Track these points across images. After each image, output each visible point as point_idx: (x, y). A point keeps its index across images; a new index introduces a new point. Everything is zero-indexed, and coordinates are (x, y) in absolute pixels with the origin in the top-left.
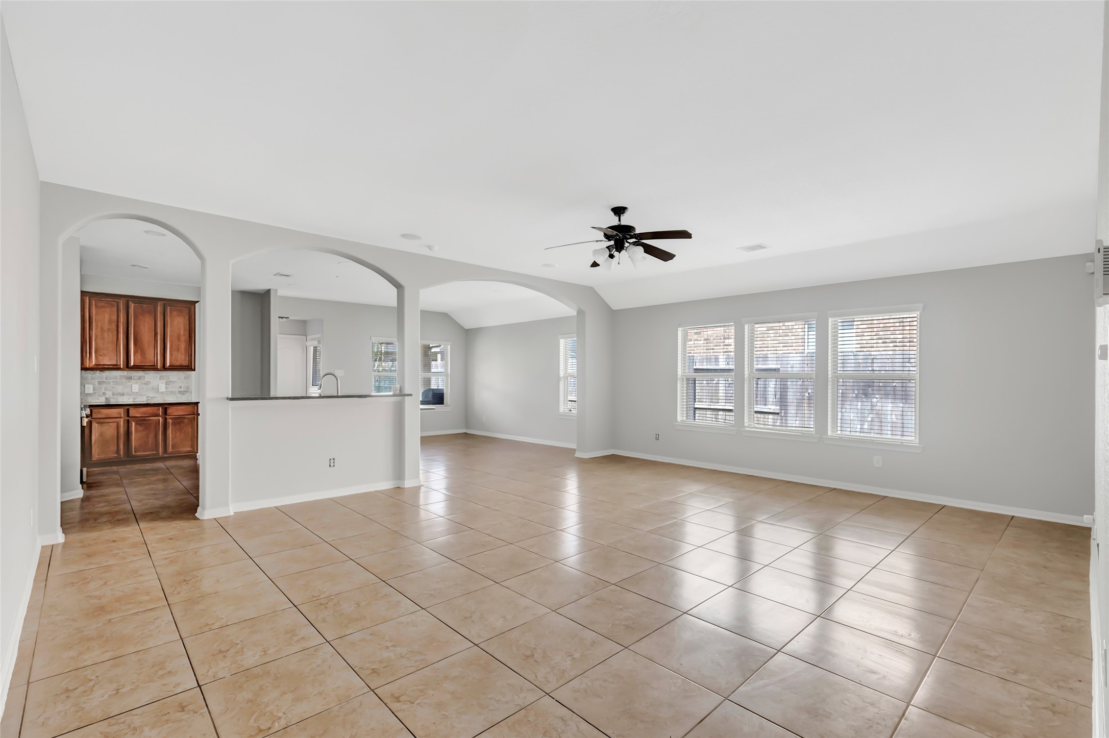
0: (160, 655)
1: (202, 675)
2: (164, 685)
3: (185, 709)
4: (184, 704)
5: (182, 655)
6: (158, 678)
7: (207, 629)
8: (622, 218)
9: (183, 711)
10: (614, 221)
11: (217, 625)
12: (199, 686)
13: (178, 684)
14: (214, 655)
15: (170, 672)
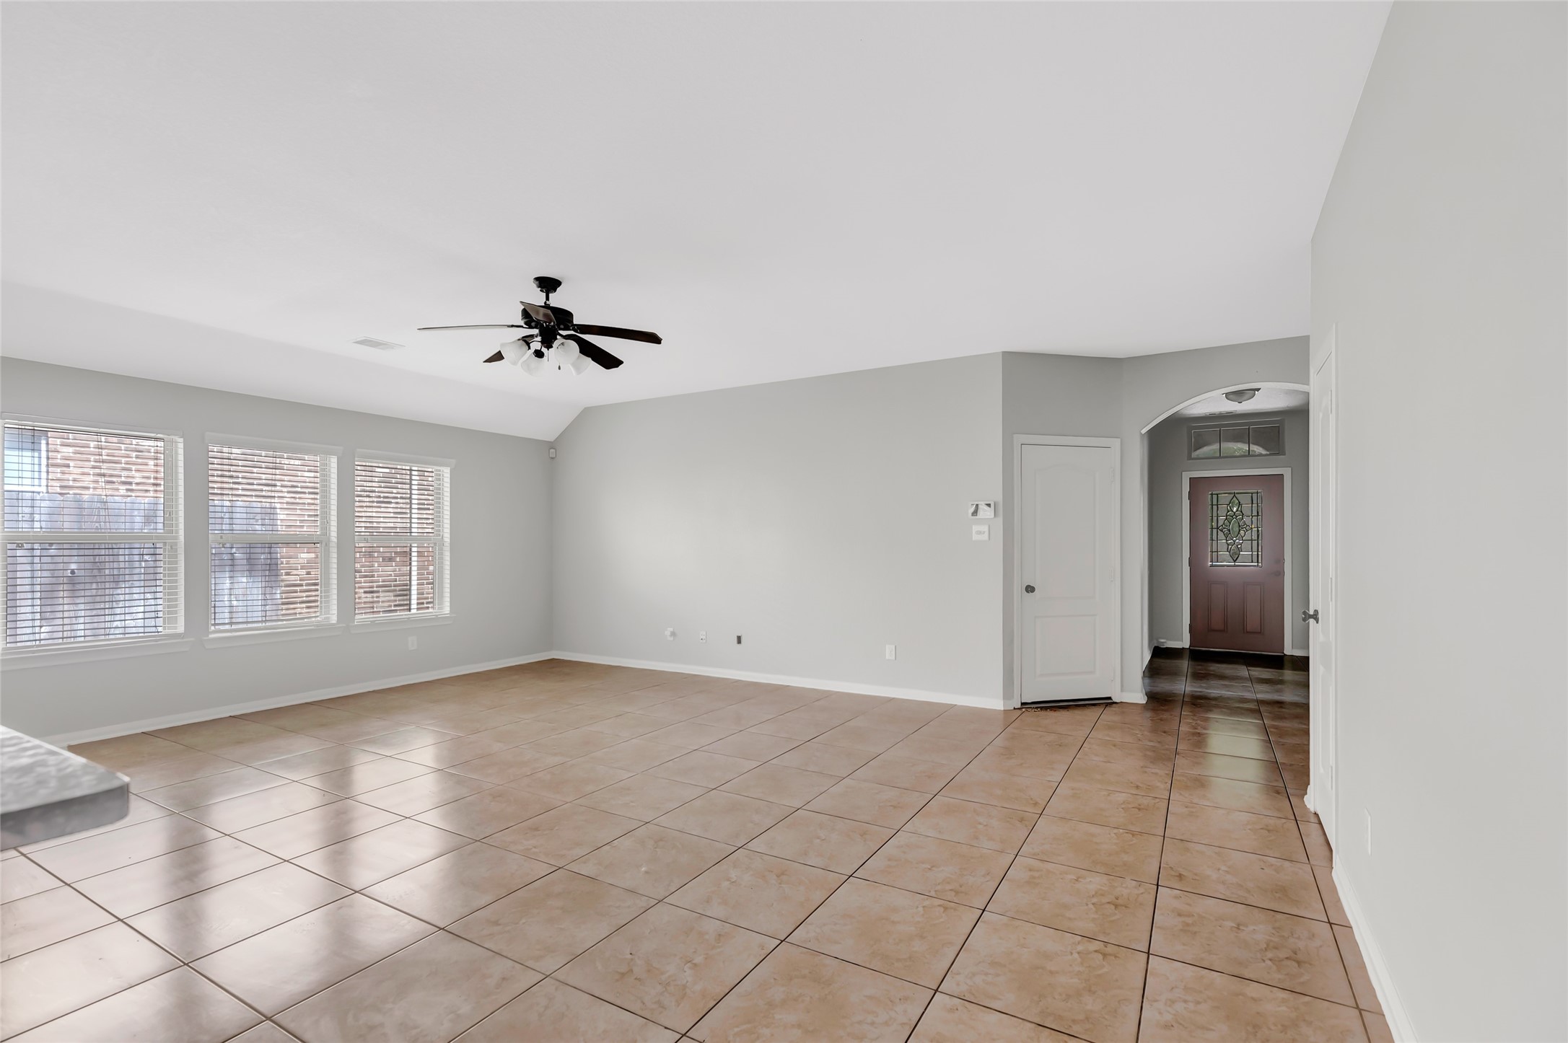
0: (1184, 945)
1: (1149, 893)
2: (1189, 905)
3: (1177, 874)
4: (1177, 878)
5: (1159, 927)
6: (1193, 915)
7: (1110, 949)
8: (551, 295)
9: (1180, 874)
10: (538, 298)
11: (1096, 945)
12: (1158, 885)
13: (1176, 897)
14: (1126, 907)
15: (1180, 915)
